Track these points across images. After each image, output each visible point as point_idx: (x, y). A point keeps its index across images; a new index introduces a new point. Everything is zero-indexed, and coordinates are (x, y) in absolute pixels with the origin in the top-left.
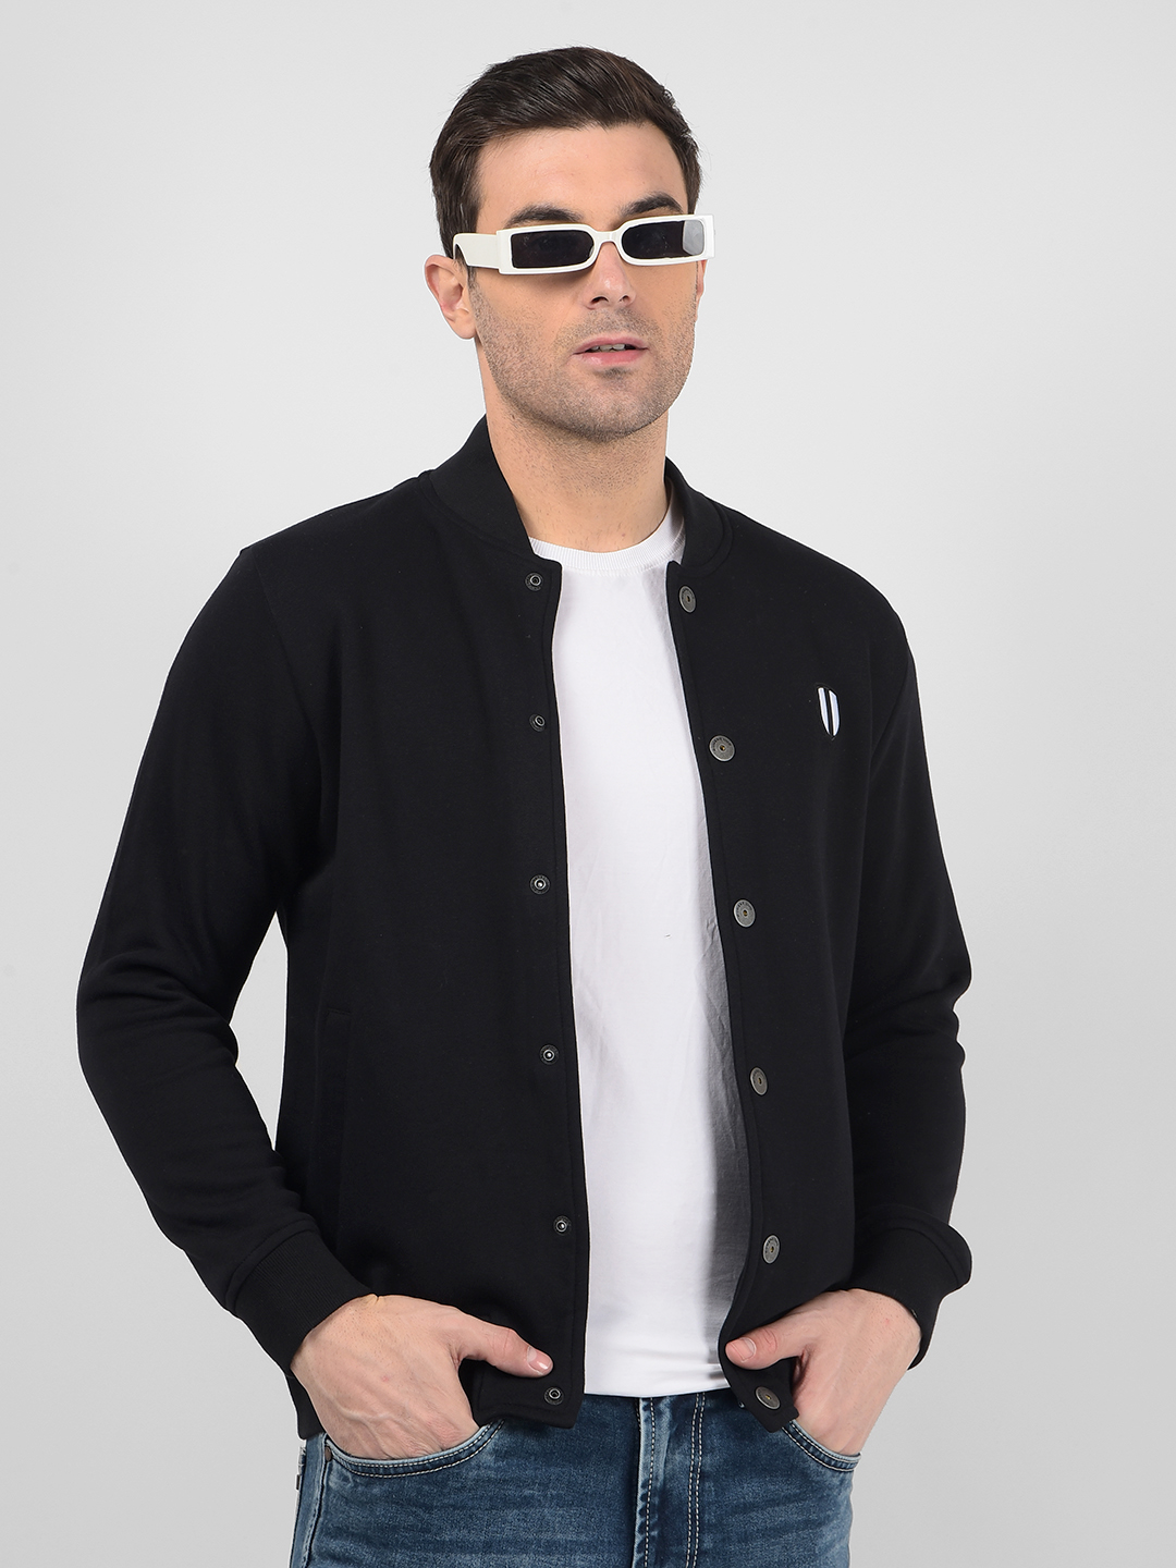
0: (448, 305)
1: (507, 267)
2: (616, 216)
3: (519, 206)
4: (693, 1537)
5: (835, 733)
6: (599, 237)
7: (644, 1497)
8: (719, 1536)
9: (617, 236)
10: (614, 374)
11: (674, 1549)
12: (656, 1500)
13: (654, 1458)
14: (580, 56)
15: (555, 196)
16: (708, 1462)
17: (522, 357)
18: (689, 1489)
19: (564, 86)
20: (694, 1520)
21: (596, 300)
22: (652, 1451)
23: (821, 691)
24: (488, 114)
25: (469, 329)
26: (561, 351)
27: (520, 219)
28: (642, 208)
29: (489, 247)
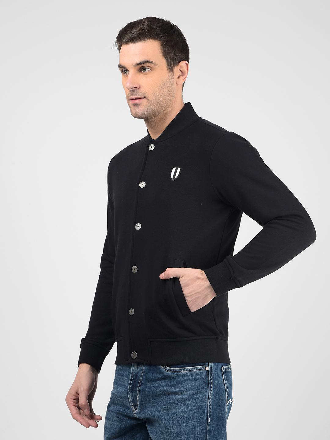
4: (139, 386)
7: (132, 376)
8: (144, 387)
10: (136, 105)
12: (134, 377)
20: (140, 382)
23: (174, 168)
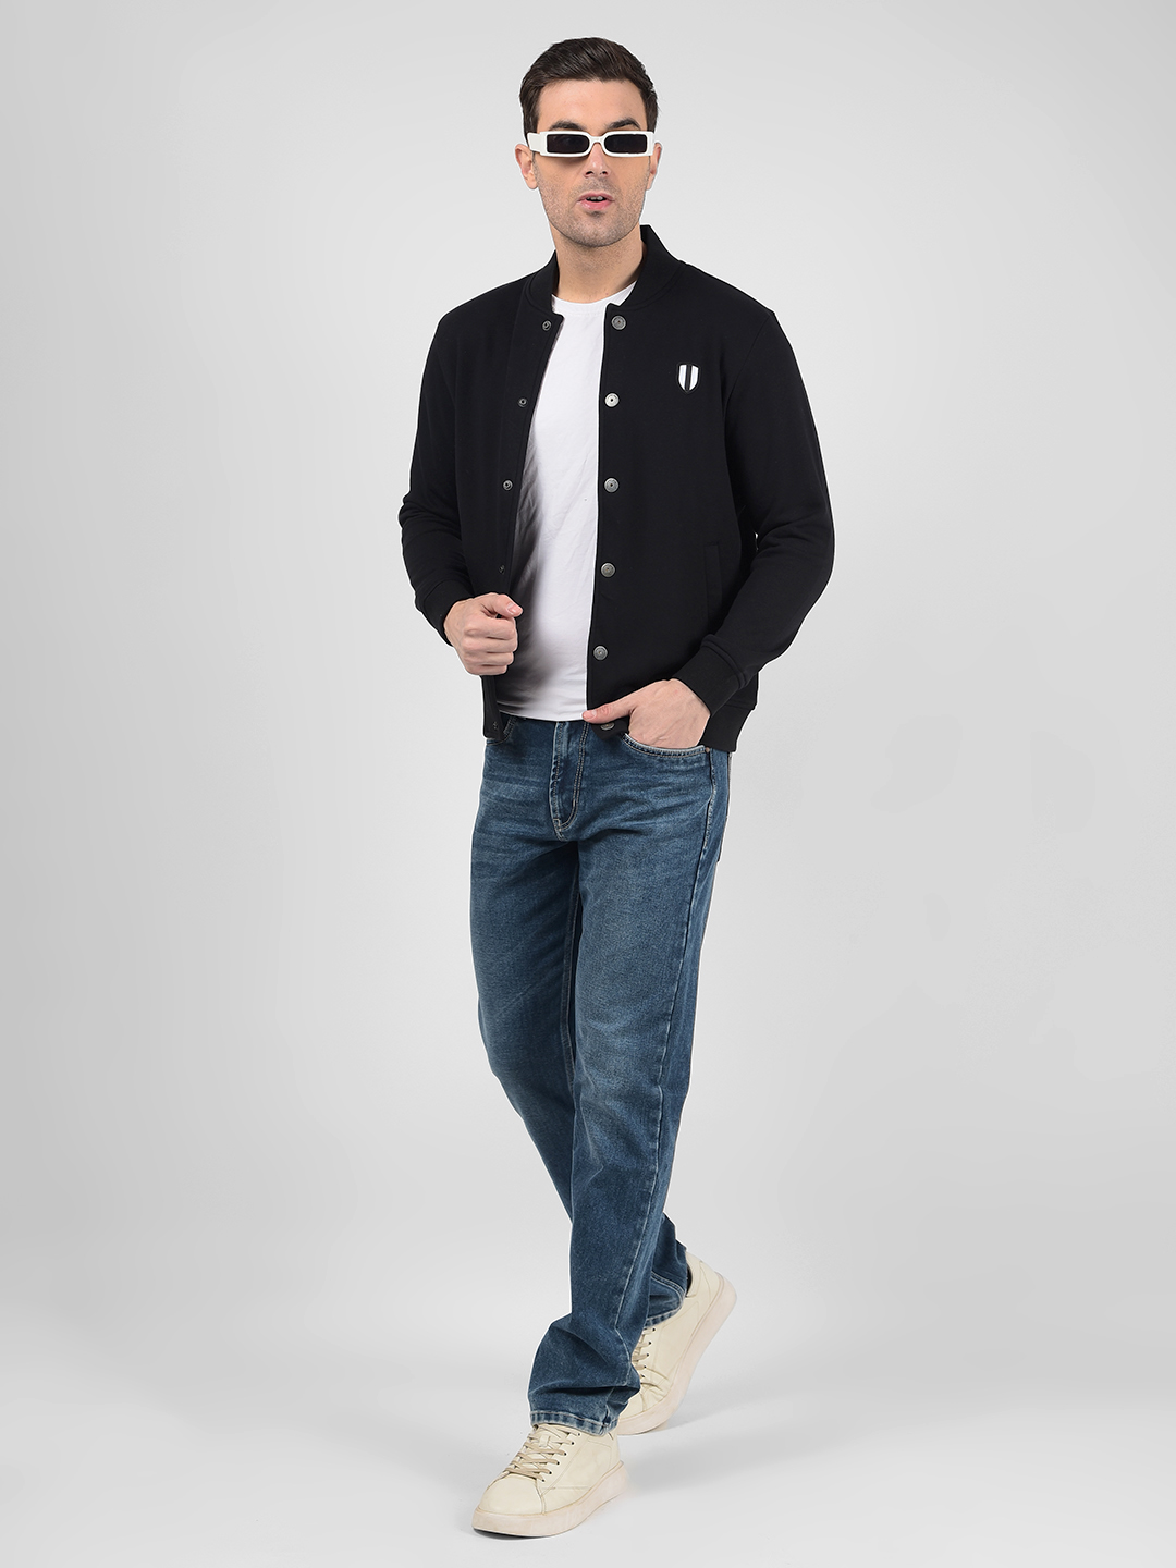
0: (525, 171)
1: (545, 152)
2: (603, 129)
3: (555, 121)
4: (578, 781)
5: (691, 388)
6: (592, 139)
7: (555, 763)
8: (590, 782)
9: (602, 140)
10: (596, 214)
11: (568, 787)
12: (562, 765)
13: (561, 747)
14: (595, 42)
15: (574, 116)
16: (586, 747)
17: (554, 202)
18: (578, 761)
19: (585, 59)
21: (588, 173)
22: (559, 742)
23: (683, 368)
24: (545, 70)
25: (534, 184)
26: (572, 200)
27: (554, 127)
28: (618, 125)
29: (539, 141)
